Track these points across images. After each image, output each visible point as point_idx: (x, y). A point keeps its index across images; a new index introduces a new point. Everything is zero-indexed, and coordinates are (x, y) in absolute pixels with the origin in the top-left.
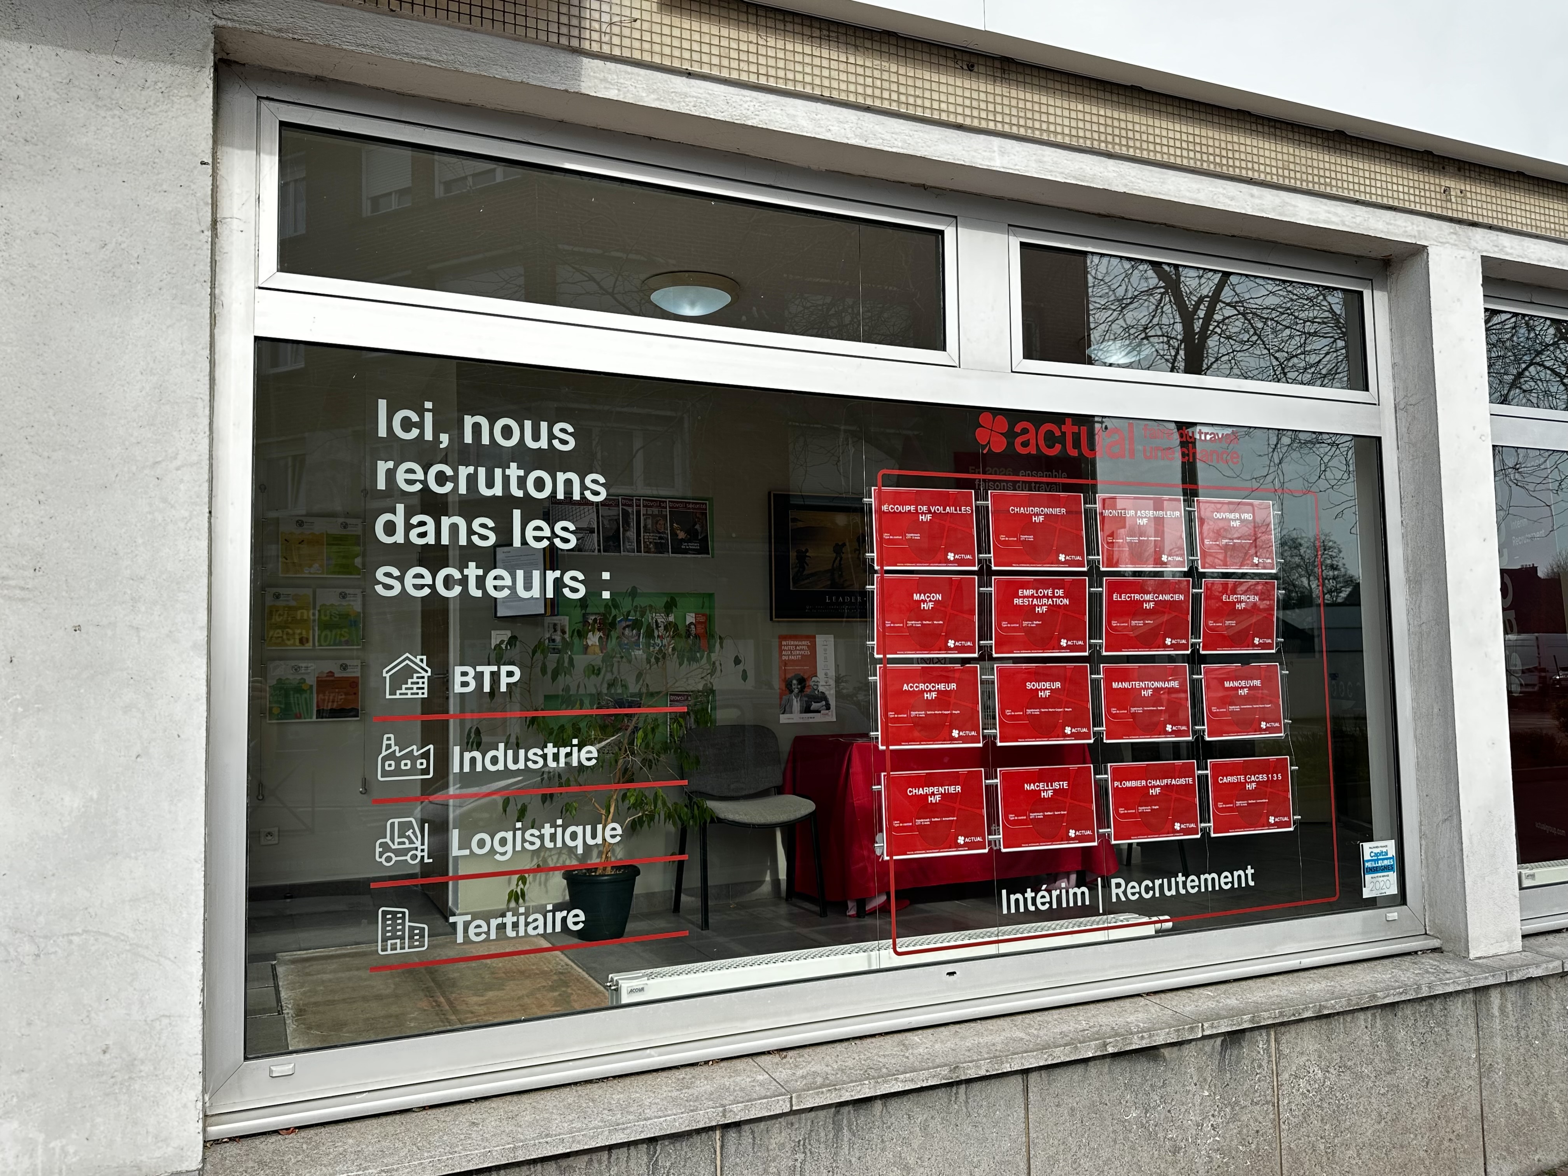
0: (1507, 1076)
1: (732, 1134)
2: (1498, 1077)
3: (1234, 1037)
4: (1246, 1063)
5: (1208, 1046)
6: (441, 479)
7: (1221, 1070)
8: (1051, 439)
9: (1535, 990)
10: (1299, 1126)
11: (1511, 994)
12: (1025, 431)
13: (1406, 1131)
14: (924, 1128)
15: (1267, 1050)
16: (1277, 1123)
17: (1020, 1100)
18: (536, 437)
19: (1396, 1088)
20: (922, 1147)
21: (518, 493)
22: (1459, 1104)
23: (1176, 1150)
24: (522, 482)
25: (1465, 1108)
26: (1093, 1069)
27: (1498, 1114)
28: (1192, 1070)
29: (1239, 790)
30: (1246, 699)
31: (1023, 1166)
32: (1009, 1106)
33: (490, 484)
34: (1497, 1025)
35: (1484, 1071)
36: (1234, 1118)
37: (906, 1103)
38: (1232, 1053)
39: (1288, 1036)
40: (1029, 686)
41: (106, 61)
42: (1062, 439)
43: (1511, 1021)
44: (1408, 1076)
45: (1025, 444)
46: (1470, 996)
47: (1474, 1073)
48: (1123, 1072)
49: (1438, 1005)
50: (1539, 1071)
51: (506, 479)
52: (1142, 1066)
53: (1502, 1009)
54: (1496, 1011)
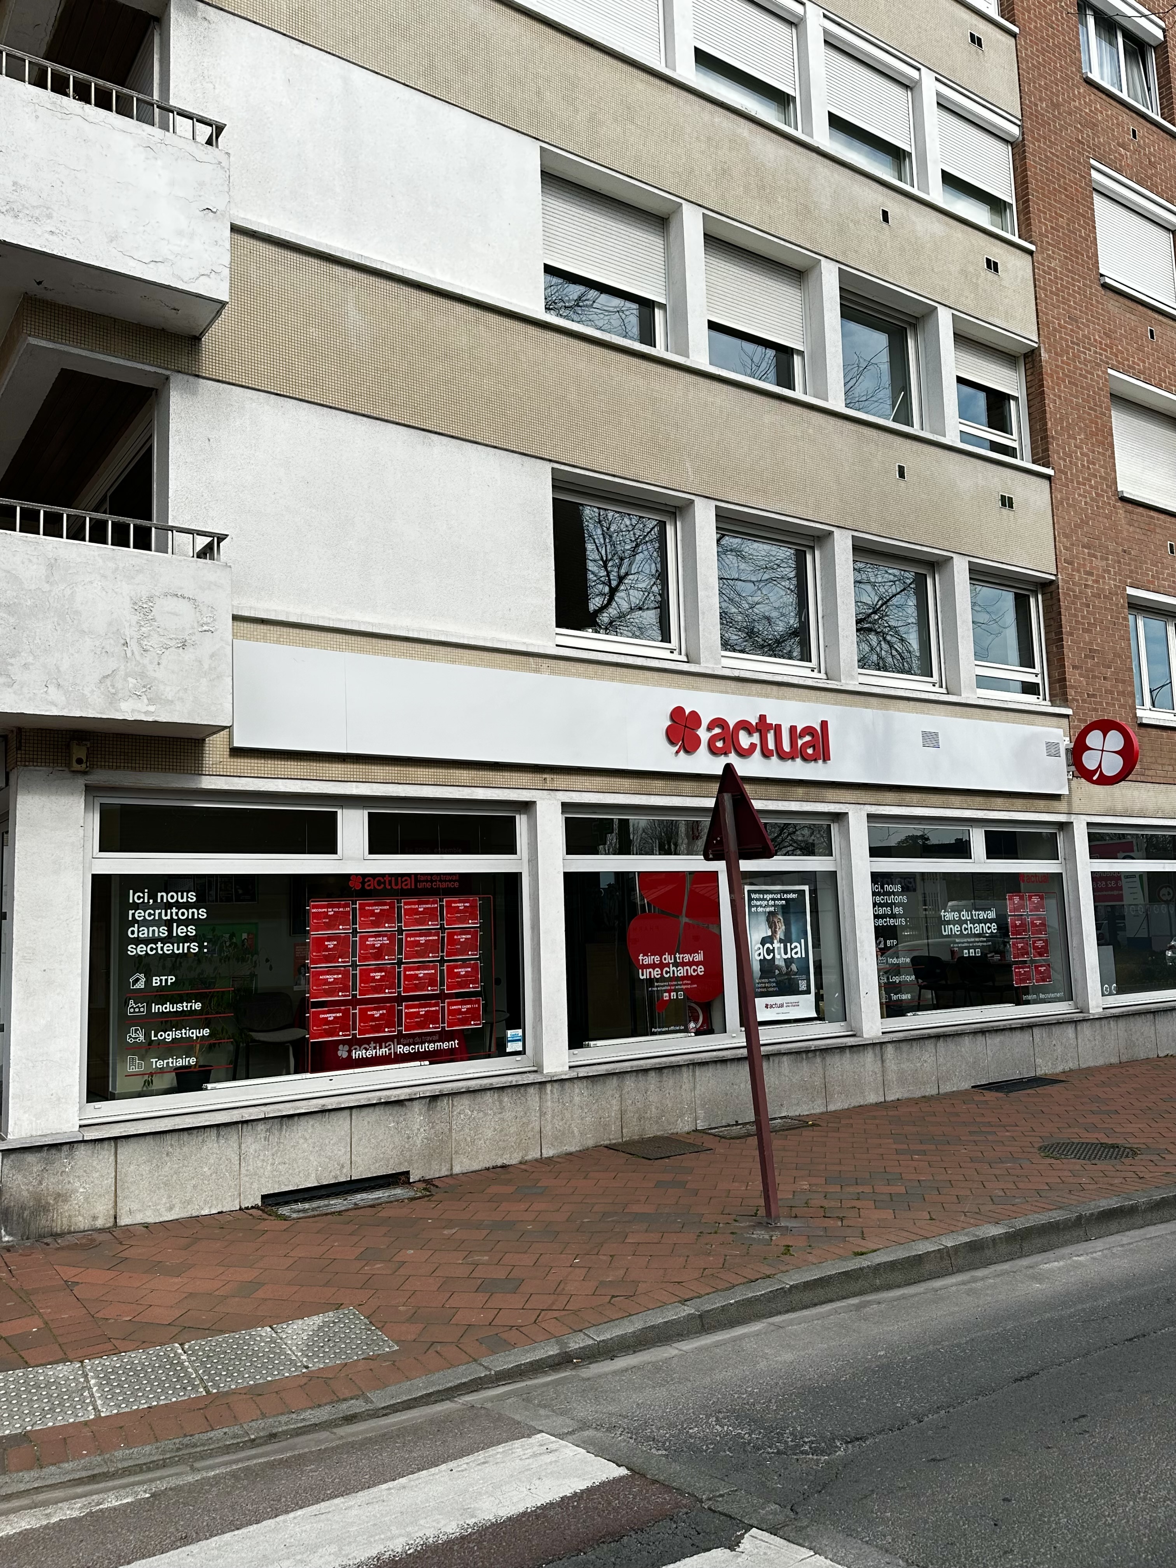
0: (553, 1117)
1: (245, 1126)
2: (549, 1117)
3: (434, 1098)
4: (439, 1108)
5: (424, 1101)
6: (150, 915)
7: (429, 1110)
8: (379, 883)
9: (567, 1084)
10: (460, 1131)
11: (556, 1085)
12: (369, 881)
13: (506, 1135)
14: (313, 1126)
15: (448, 1103)
16: (450, 1130)
17: (349, 1118)
18: (182, 898)
19: (503, 1119)
20: (312, 1132)
21: (175, 918)
22: (530, 1126)
23: (409, 1138)
24: (177, 914)
25: (533, 1128)
26: (377, 1108)
27: (548, 1129)
28: (416, 1110)
29: (459, 1011)
30: (464, 976)
31: (349, 1140)
32: (344, 1120)
33: (166, 915)
34: (549, 1097)
35: (542, 1114)
36: (433, 1127)
37: (306, 1118)
38: (433, 1104)
39: (456, 1100)
40: (372, 975)
41: (53, 798)
42: (384, 883)
43: (556, 1096)
44: (508, 1115)
45: (369, 886)
46: (537, 1086)
47: (538, 1115)
48: (389, 1110)
49: (522, 1089)
50: (568, 1115)
51: (171, 913)
52: (396, 1109)
53: (552, 1091)
54: (549, 1092)
